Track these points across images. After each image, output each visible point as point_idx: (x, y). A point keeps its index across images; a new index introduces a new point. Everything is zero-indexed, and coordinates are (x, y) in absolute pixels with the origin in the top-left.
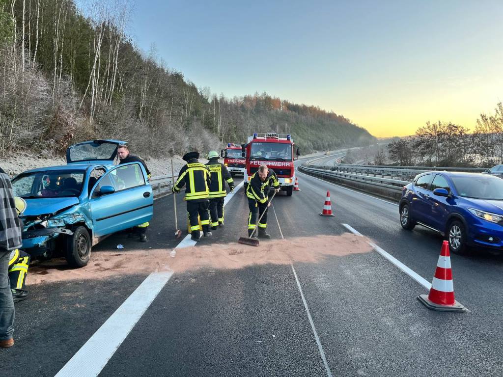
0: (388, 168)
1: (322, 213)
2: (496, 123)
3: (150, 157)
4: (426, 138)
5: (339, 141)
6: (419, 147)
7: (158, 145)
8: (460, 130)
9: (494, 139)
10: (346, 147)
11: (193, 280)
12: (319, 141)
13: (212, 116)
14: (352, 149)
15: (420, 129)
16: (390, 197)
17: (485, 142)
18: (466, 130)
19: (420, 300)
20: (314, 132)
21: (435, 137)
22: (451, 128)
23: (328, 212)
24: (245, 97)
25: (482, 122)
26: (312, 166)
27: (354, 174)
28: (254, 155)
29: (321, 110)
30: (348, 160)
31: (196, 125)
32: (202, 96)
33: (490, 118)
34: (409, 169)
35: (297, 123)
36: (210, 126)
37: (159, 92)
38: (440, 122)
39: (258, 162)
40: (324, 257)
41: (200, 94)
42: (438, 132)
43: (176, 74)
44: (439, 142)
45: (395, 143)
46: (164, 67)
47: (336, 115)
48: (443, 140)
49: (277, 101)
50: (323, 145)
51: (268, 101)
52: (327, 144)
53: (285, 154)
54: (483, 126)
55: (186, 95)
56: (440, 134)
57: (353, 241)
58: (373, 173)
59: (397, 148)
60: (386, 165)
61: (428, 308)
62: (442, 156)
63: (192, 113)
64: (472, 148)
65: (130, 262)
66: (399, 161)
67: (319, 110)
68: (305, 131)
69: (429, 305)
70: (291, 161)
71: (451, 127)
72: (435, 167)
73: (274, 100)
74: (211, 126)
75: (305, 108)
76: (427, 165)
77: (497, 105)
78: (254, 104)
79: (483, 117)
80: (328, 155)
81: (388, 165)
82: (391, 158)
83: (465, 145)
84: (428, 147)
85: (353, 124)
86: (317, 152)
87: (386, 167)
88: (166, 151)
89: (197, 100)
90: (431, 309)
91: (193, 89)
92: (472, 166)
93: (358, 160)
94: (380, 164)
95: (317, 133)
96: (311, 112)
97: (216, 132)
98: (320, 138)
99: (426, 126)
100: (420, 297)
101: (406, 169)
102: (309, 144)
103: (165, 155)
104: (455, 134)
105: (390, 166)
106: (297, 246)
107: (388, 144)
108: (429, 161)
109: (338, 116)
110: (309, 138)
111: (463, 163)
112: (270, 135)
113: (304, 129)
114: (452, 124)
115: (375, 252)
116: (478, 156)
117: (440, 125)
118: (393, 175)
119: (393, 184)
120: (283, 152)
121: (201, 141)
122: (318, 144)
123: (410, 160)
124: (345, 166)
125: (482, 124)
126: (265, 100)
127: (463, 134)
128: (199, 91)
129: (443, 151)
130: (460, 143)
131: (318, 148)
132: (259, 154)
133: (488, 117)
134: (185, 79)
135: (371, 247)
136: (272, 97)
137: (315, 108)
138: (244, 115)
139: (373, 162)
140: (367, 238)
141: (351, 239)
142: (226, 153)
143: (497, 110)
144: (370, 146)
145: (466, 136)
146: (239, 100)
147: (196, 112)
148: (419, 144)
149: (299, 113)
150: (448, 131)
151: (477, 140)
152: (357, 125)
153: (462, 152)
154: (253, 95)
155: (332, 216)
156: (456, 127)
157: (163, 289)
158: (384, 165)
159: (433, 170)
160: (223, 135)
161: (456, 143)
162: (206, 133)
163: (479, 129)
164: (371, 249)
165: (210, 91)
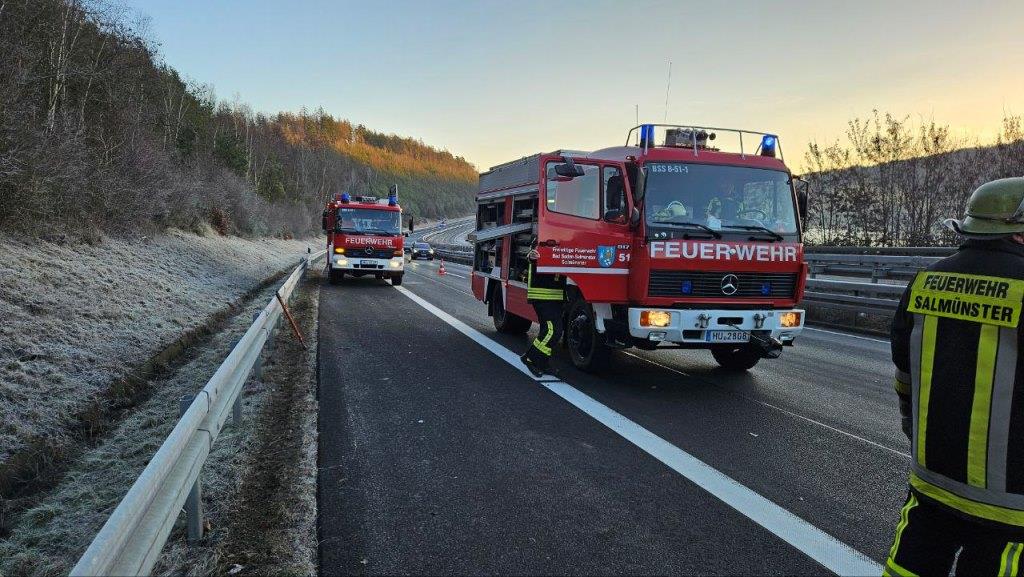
12: (430, 202)
24: (280, 116)
39: (685, 245)
47: (451, 155)
49: (346, 126)
50: (437, 210)
67: (423, 147)
68: (403, 183)
73: (338, 123)
75: (396, 140)
80: (447, 226)
86: (428, 220)
89: (192, 104)
95: (424, 188)
96: (408, 148)
98: (430, 197)
102: (413, 206)
103: (146, 228)
109: (455, 157)
110: (412, 196)
113: (400, 179)
122: (428, 208)
126: (322, 121)
131: (428, 214)
136: (336, 120)
137: (415, 142)
147: (192, 132)
165: (214, 92)
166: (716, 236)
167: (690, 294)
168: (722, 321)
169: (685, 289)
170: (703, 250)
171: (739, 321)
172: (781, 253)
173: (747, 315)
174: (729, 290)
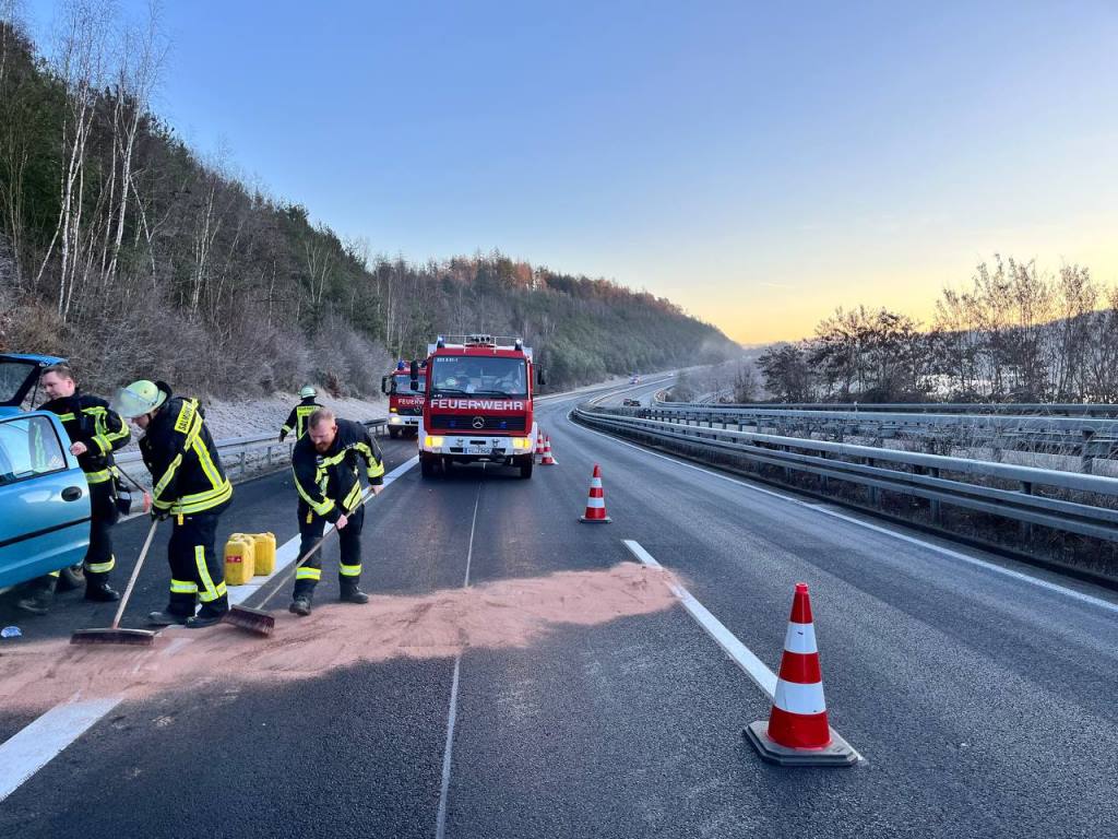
0: (761, 408)
1: (583, 517)
2: (977, 308)
3: (210, 398)
4: (834, 341)
5: (662, 354)
6: (824, 362)
7: (231, 371)
8: (903, 324)
9: (973, 341)
10: (677, 367)
11: (164, 722)
12: (619, 354)
13: (374, 302)
14: (688, 370)
15: (823, 323)
16: (751, 474)
17: (954, 347)
18: (917, 323)
19: (749, 739)
20: (606, 334)
21: (855, 340)
22: (885, 321)
23: (597, 514)
24: (453, 261)
25: (947, 306)
26: (599, 410)
27: (683, 424)
28: (440, 386)
29: (620, 286)
30: (680, 393)
31: (333, 322)
32: (352, 258)
33: (964, 298)
34: (804, 409)
35: (570, 316)
36: (366, 323)
37: (242, 248)
38: (862, 308)
39: (449, 402)
40: (549, 630)
41: (347, 254)
42: (860, 328)
43: (291, 209)
44: (864, 351)
45: (774, 355)
46: (261, 193)
47: (652, 297)
48: (871, 346)
49: (526, 268)
50: (628, 364)
51: (503, 266)
52: (634, 360)
53: (513, 382)
54: (950, 315)
55: (311, 256)
56: (864, 335)
57: (634, 584)
58: (720, 421)
59: (777, 365)
60: (757, 403)
61: (764, 760)
62: (871, 380)
63: (326, 296)
64: (930, 361)
65: (14, 675)
66: (784, 394)
67: (616, 288)
68: (588, 333)
69: (768, 752)
70: (523, 397)
71: (886, 319)
72: (855, 403)
73: (516, 266)
74: (369, 324)
75: (585, 283)
76: (840, 400)
77: (975, 269)
78: (474, 276)
79: (948, 295)
80: (639, 383)
81: (761, 403)
82: (767, 388)
83: (915, 357)
84: (840, 361)
85: (688, 316)
86: (616, 377)
87: (757, 408)
88: (255, 382)
89: (337, 265)
90: (770, 762)
91: (332, 242)
92: (932, 400)
93: (702, 393)
94: (745, 401)
95: (614, 337)
96: (599, 292)
97: (383, 337)
98: (619, 349)
99: (835, 317)
100: (749, 728)
101: (798, 409)
102: (597, 359)
103: (252, 393)
104: (894, 334)
105: (765, 405)
106: (493, 605)
107: (759, 357)
108: (845, 390)
109: (656, 299)
110: (597, 347)
111: (913, 395)
112: (477, 340)
113: (585, 330)
114: (888, 312)
115: (679, 610)
116: (944, 378)
117: (863, 314)
118: (762, 423)
119: (758, 444)
120: (509, 377)
121: (344, 358)
122: (617, 361)
123: (806, 392)
124: (672, 407)
125: (947, 308)
126: (499, 265)
127: (910, 332)
128: (344, 247)
129: (874, 369)
130: (906, 353)
131: (616, 369)
132: (452, 383)
133: (959, 295)
134: (312, 221)
135: (673, 595)
136: (514, 261)
137: (608, 282)
138: (449, 299)
139: (731, 398)
140: (670, 574)
141: (631, 577)
142: (394, 384)
143: (976, 280)
144: (727, 362)
145: (917, 336)
146: (440, 267)
147: (336, 294)
148: (822, 355)
149: (573, 295)
150: (881, 326)
151: (938, 345)
152: (698, 319)
153: (910, 370)
154: (470, 257)
155: (606, 522)
156: (896, 319)
157: (62, 753)
158: (752, 402)
159: (853, 409)
160: (401, 344)
161: (897, 352)
162: (358, 339)
163: (942, 321)
164: (671, 600)
165: (369, 247)
166: (470, 396)
167: (455, 428)
168: (472, 442)
169: (452, 425)
170: (461, 404)
171: (484, 443)
172: (511, 405)
173: (488, 440)
174: (478, 425)
